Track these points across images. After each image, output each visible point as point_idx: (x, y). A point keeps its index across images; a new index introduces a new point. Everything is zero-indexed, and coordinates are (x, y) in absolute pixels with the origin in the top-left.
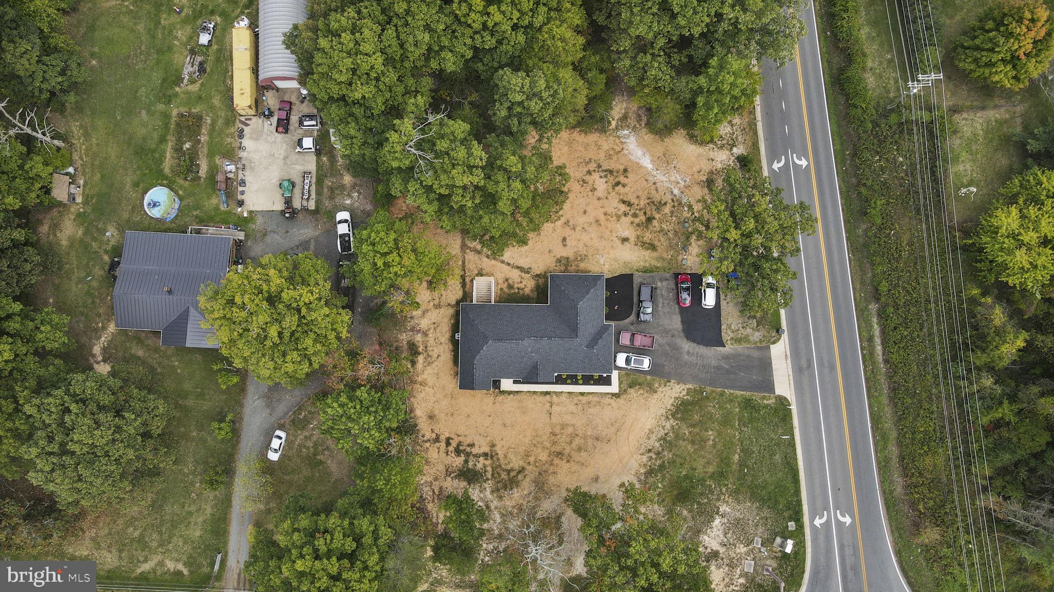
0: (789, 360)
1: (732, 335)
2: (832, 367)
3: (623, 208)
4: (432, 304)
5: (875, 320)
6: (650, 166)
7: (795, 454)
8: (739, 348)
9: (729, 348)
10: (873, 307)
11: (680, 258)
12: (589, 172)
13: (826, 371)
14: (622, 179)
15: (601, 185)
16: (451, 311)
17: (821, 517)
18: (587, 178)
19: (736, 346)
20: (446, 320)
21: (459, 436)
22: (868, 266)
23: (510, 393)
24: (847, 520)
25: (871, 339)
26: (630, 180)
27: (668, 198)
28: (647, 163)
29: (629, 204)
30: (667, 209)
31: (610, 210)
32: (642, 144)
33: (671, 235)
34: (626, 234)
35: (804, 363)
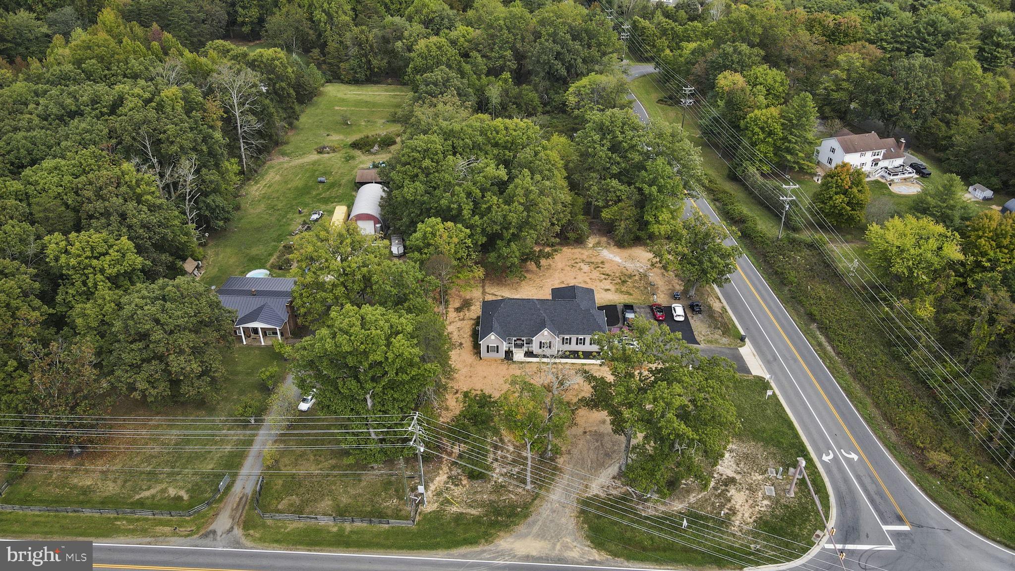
0: (757, 357)
1: (703, 338)
2: (795, 360)
3: (603, 276)
4: (457, 318)
5: (818, 333)
6: (620, 261)
7: (784, 411)
8: (713, 346)
9: (703, 346)
10: (814, 326)
11: (651, 299)
12: (576, 263)
13: (791, 362)
14: (601, 265)
15: (586, 268)
16: (473, 322)
17: (828, 454)
18: (575, 265)
19: (709, 345)
20: (468, 326)
21: (475, 390)
22: (799, 307)
23: (522, 363)
24: (854, 456)
25: (820, 344)
26: (606, 265)
27: (637, 273)
28: (618, 259)
29: (607, 275)
30: (637, 278)
31: (593, 277)
32: (613, 253)
33: (642, 288)
34: (608, 287)
35: (770, 357)
